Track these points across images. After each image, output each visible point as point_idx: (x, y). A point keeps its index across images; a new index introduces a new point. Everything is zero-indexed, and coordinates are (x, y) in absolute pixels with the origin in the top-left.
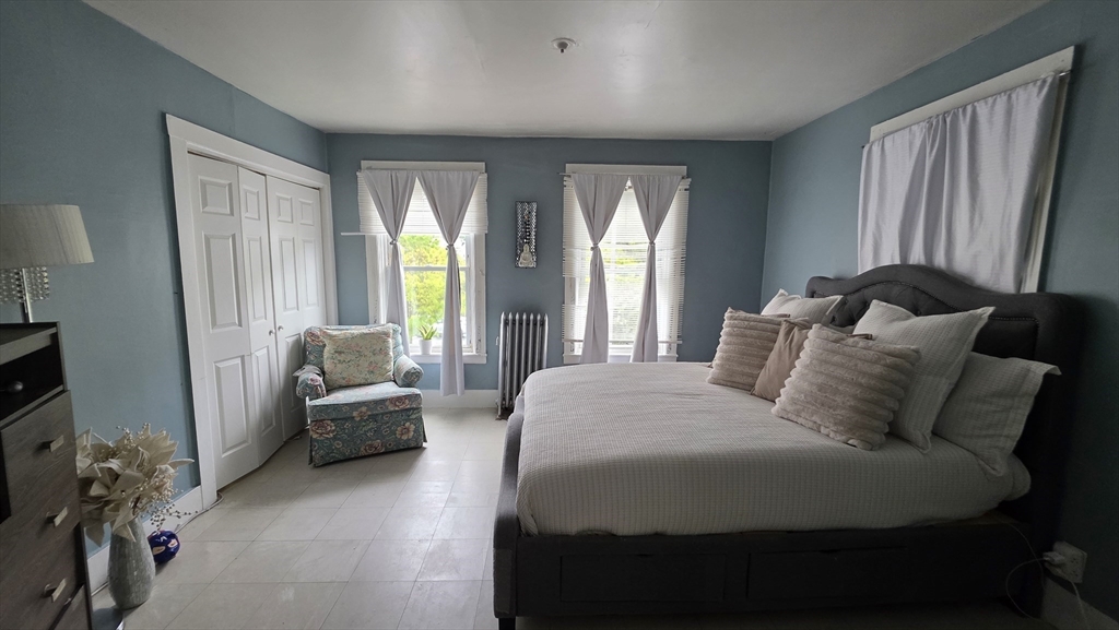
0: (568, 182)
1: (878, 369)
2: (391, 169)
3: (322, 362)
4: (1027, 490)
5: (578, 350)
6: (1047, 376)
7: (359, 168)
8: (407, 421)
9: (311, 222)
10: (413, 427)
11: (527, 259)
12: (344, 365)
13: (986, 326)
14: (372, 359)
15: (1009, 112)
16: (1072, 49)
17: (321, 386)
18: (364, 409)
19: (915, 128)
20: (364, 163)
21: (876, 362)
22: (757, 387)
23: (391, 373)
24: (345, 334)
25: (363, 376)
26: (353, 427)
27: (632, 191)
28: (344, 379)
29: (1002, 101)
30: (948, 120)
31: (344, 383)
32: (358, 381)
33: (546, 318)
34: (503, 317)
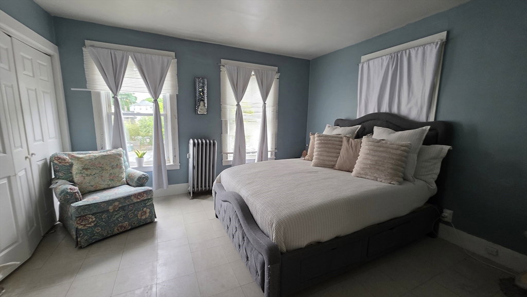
0: (223, 69)
1: (399, 152)
2: (110, 49)
3: (72, 176)
4: (436, 191)
5: (231, 158)
6: (449, 150)
7: (84, 45)
8: (144, 207)
9: (46, 79)
10: (148, 210)
11: (202, 109)
12: (91, 177)
13: (428, 133)
14: (111, 172)
15: (424, 54)
16: (446, 32)
17: (78, 193)
18: (117, 203)
19: (384, 57)
20: (87, 42)
21: (397, 149)
22: (336, 166)
23: (125, 179)
24: (89, 156)
25: (106, 183)
26: (108, 217)
27: (254, 77)
28: (92, 186)
29: (420, 50)
30: (399, 55)
31: (92, 189)
32: (102, 187)
33: (216, 142)
34: (191, 141)
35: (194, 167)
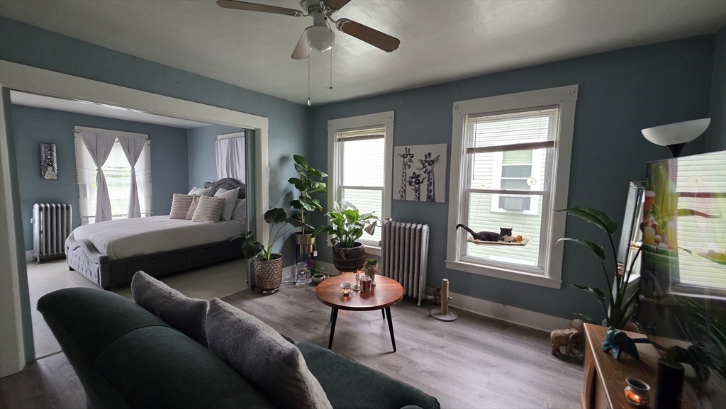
0: (77, 135)
5: (91, 221)
11: (50, 174)
22: (186, 217)
27: (119, 143)
33: (70, 205)
34: (36, 206)
35: (41, 232)
